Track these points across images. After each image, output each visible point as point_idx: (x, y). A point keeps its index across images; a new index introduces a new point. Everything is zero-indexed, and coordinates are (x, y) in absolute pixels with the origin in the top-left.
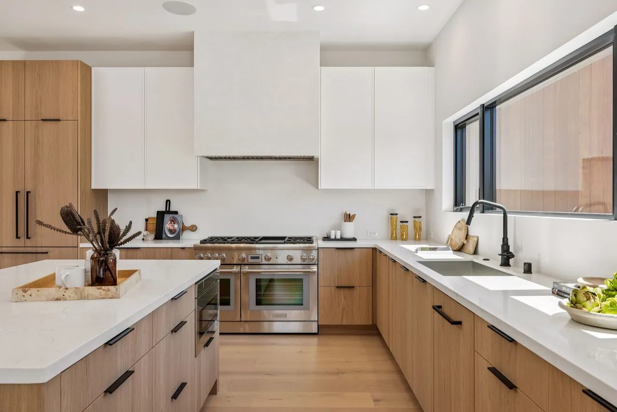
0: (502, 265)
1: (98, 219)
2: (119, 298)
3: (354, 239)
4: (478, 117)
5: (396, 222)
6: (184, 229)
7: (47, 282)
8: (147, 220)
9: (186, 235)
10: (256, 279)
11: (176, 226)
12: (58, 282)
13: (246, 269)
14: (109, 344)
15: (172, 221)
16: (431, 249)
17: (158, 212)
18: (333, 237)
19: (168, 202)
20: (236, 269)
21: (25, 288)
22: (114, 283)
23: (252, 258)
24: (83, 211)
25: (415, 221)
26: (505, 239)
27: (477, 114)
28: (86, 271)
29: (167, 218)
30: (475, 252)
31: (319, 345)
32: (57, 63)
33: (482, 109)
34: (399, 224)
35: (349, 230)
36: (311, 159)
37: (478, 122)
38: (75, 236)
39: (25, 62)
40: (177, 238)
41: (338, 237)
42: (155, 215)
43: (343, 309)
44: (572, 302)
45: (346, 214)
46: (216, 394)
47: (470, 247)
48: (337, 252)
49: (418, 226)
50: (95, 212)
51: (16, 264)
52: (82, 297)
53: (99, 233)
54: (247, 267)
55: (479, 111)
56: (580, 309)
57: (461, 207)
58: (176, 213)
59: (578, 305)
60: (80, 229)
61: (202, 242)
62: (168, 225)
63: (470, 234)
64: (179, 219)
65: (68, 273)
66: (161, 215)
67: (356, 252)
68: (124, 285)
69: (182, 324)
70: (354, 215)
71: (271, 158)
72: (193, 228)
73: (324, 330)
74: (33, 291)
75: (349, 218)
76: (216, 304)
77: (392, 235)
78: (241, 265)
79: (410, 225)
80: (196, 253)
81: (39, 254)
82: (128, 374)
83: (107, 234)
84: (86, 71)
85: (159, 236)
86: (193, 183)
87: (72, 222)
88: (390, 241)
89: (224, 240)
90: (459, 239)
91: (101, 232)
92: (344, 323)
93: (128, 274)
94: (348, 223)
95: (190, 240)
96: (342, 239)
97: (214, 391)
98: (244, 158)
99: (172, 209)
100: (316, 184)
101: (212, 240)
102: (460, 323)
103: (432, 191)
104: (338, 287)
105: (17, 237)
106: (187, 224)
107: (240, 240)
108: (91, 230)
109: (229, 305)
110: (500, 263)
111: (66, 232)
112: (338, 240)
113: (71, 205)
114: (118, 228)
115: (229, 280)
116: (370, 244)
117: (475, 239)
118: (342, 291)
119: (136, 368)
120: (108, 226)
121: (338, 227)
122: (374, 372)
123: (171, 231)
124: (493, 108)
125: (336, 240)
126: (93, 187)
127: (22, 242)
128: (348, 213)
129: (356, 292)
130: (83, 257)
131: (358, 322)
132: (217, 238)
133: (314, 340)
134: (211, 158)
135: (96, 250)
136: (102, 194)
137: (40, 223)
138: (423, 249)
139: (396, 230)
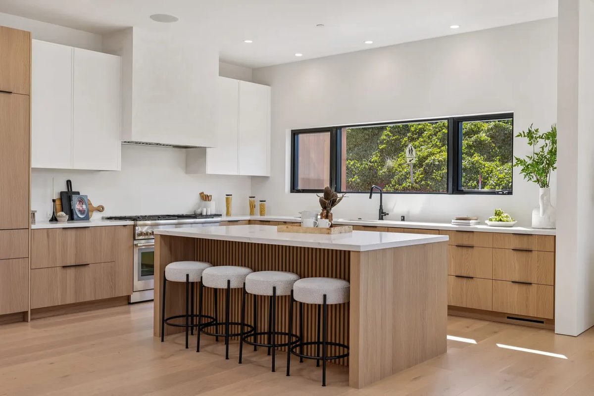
6: (92, 209)
8: (53, 201)
9: (95, 216)
11: (84, 207)
17: (61, 192)
19: (69, 183)
25: (250, 201)
26: (381, 206)
29: (74, 198)
41: (209, 213)
62: (77, 206)
64: (84, 199)
66: (65, 196)
72: (101, 209)
99: (75, 190)
106: (95, 204)
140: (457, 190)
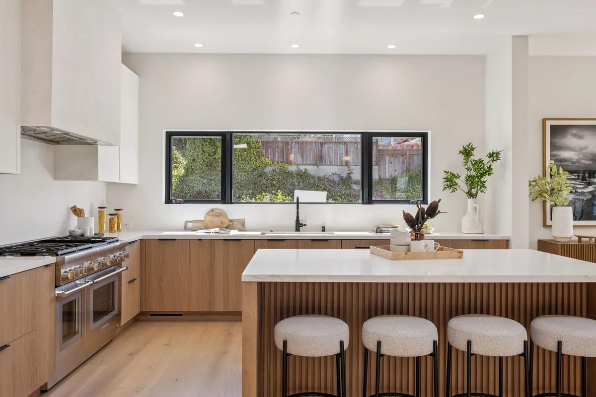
10: (94, 291)
26: (298, 218)
49: (120, 218)
67: (135, 244)
104: (129, 283)
117: (243, 221)
140: (369, 200)
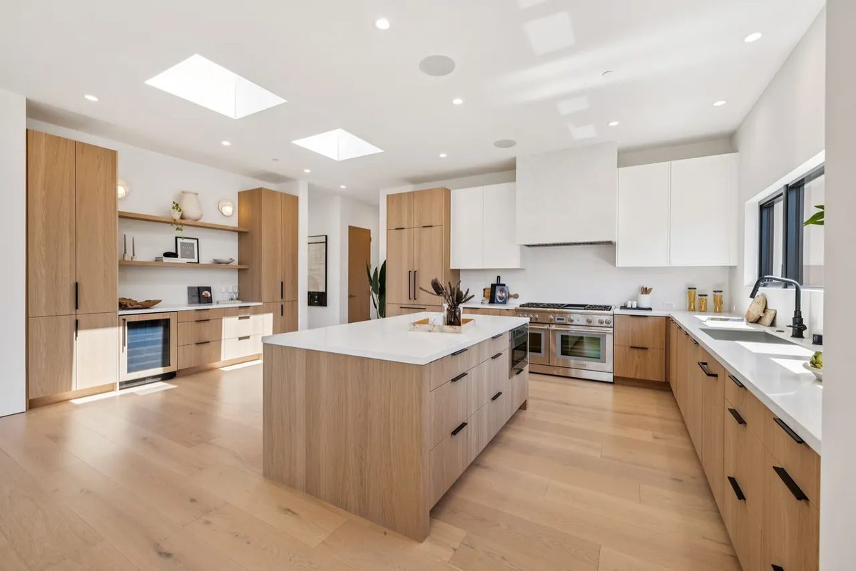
0: (793, 336)
1: (450, 287)
2: (460, 333)
3: (650, 309)
4: (782, 197)
5: (695, 295)
6: (509, 296)
7: (425, 322)
8: (484, 290)
9: (511, 301)
10: (562, 336)
11: (504, 294)
12: (430, 323)
13: (553, 327)
14: (453, 354)
15: (501, 291)
16: (721, 319)
17: (492, 285)
18: (629, 306)
19: (499, 278)
20: (546, 327)
21: (414, 324)
22: (459, 325)
23: (558, 319)
24: (442, 283)
25: (714, 295)
26: (798, 312)
27: (781, 194)
28: (444, 318)
29: (498, 288)
30: (773, 324)
31: (614, 391)
32: (430, 191)
33: (785, 189)
34: (697, 297)
35: (645, 301)
36: (610, 243)
37: (782, 202)
38: (438, 297)
39: (413, 192)
40: (504, 302)
41: (635, 306)
42: (489, 286)
43: (637, 366)
44: (812, 362)
45: (643, 288)
46: (526, 409)
47: (768, 320)
48: (631, 318)
49: (718, 300)
50: (449, 283)
51: (409, 313)
52: (442, 331)
53: (451, 295)
54: (554, 326)
55: (783, 191)
56: (819, 368)
57: (766, 282)
58: (504, 285)
59: (817, 365)
60: (441, 293)
61: (520, 306)
62: (498, 294)
63: (769, 307)
64: (506, 289)
65: (435, 317)
66: (493, 286)
67: (649, 319)
68: (463, 326)
69: (499, 355)
70: (651, 289)
71: (576, 244)
72: (516, 296)
73: (618, 381)
74: (418, 325)
75: (646, 291)
76: (525, 350)
77: (690, 306)
78: (549, 324)
79: (710, 298)
80: (517, 312)
81: (421, 309)
82: (464, 375)
83: (455, 296)
84: (447, 193)
85: (492, 301)
86: (515, 264)
87: (437, 288)
88: (688, 312)
89: (537, 305)
90: (757, 311)
91: (452, 294)
92: (638, 377)
93: (467, 321)
94: (644, 296)
95: (513, 304)
96: (638, 308)
97: (523, 407)
98: (554, 245)
99: (501, 283)
100: (614, 262)
101: (528, 305)
102: (716, 376)
103: (735, 267)
104: (631, 347)
105: (410, 299)
106: (512, 293)
107: (549, 306)
108: (447, 293)
109: (540, 352)
110: (791, 334)
111: (433, 294)
112: (634, 309)
113: (436, 279)
114: (462, 293)
115: (540, 334)
116: (664, 313)
117: (773, 312)
118: (636, 351)
119: (469, 372)
120: (456, 290)
121: (636, 298)
122: (660, 418)
123: (500, 298)
124: (799, 187)
125: (632, 308)
126: (451, 268)
127: (412, 301)
128: (645, 287)
129: (649, 353)
130: (442, 311)
131: (651, 377)
132: (532, 304)
133: (610, 387)
134: (529, 246)
135: (449, 305)
136: (457, 273)
137: (421, 289)
138: (712, 319)
139: (694, 301)
